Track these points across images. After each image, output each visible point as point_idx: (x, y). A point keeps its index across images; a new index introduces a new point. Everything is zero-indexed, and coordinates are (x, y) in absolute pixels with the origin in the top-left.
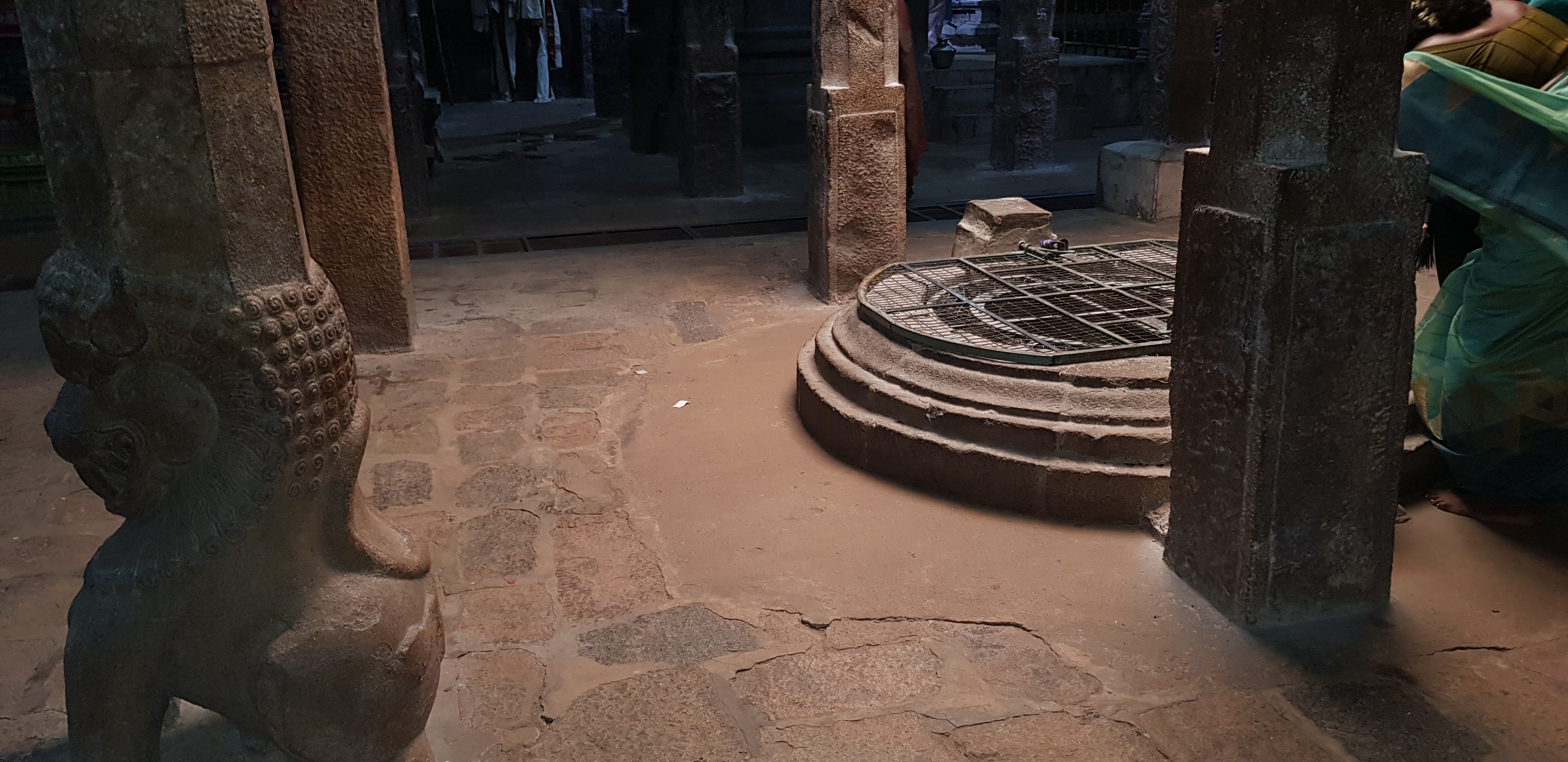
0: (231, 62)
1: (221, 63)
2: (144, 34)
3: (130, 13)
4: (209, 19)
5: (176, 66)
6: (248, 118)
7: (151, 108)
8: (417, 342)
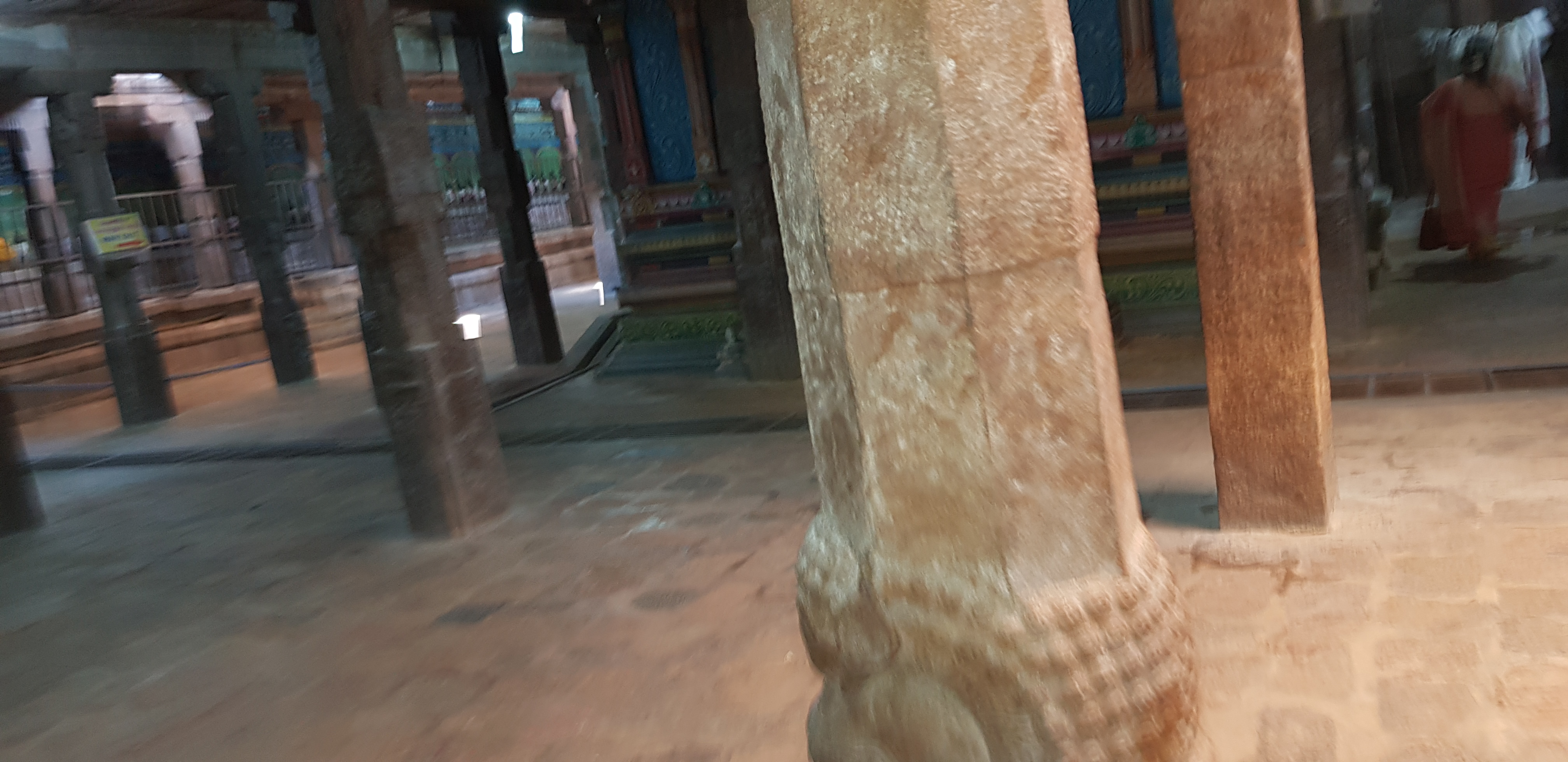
0: (1024, 268)
1: (1007, 270)
2: (904, 240)
3: (887, 212)
4: (991, 209)
5: (944, 281)
6: (1042, 344)
7: (911, 341)
8: (1336, 519)
